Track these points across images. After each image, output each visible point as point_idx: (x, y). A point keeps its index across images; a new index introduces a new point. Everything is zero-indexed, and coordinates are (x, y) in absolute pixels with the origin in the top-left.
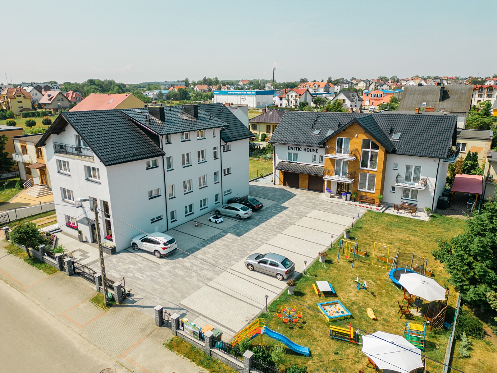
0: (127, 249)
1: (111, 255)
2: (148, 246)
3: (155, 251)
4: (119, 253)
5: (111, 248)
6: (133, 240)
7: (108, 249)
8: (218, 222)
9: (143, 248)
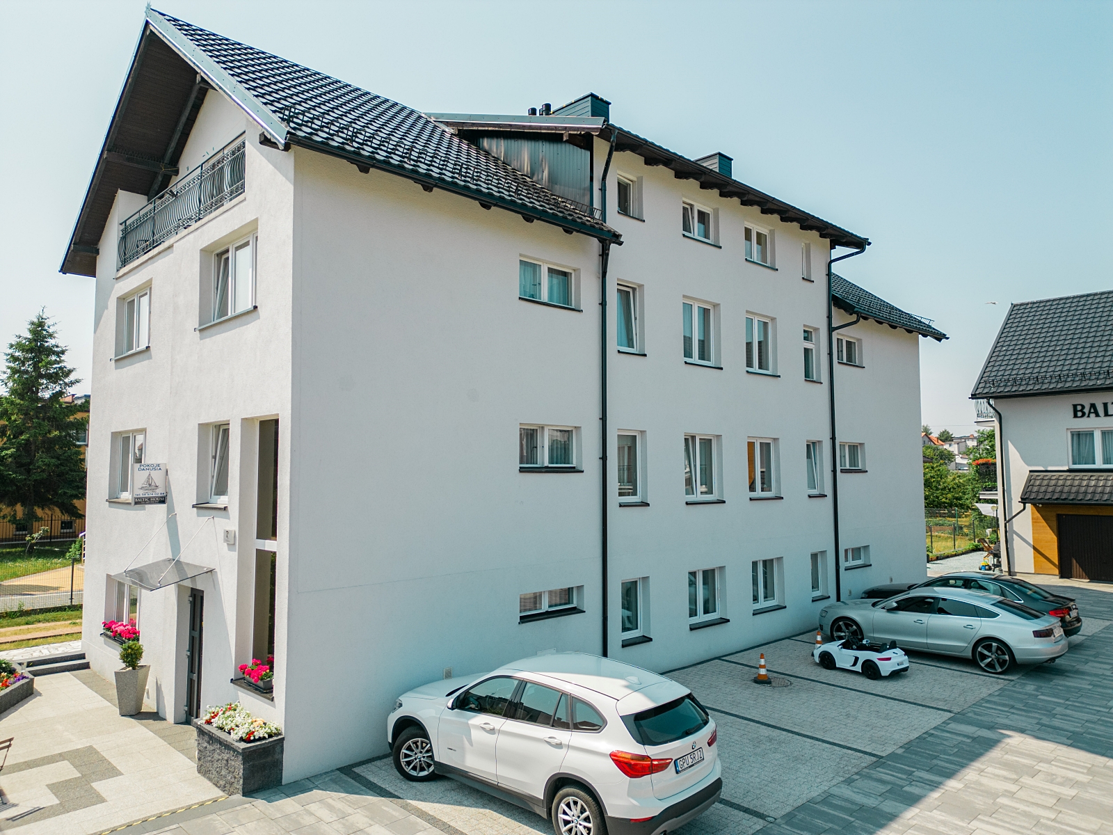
0: (356, 770)
1: (238, 797)
2: (503, 741)
3: (560, 783)
4: (298, 787)
5: (243, 745)
6: (403, 699)
7: (227, 746)
8: (885, 668)
9: (474, 764)
